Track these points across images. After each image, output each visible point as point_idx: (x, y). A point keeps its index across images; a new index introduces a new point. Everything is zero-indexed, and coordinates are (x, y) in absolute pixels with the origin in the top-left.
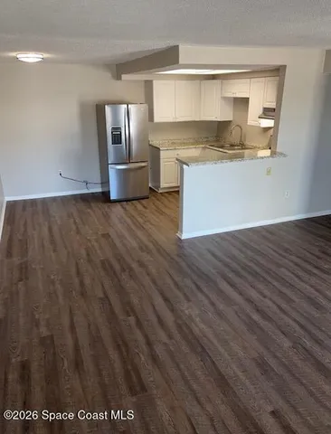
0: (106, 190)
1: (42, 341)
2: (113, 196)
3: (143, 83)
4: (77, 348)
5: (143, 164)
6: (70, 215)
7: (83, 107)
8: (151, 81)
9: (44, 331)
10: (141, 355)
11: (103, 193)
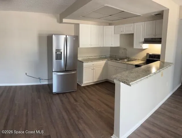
0: (50, 83)
2: (55, 90)
8: (79, 24)
11: (48, 85)
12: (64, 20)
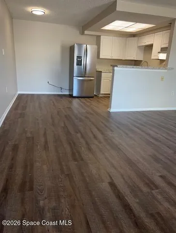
1: (28, 138)
2: (75, 94)
3: (96, 36)
4: (46, 142)
5: (92, 79)
8: (100, 36)
9: (29, 135)
10: (83, 148)
11: (69, 94)
12: (86, 32)
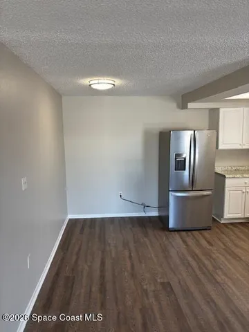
0: (163, 214)
2: (171, 226)
3: (207, 111)
6: (126, 245)
7: (147, 134)
12: (190, 105)
